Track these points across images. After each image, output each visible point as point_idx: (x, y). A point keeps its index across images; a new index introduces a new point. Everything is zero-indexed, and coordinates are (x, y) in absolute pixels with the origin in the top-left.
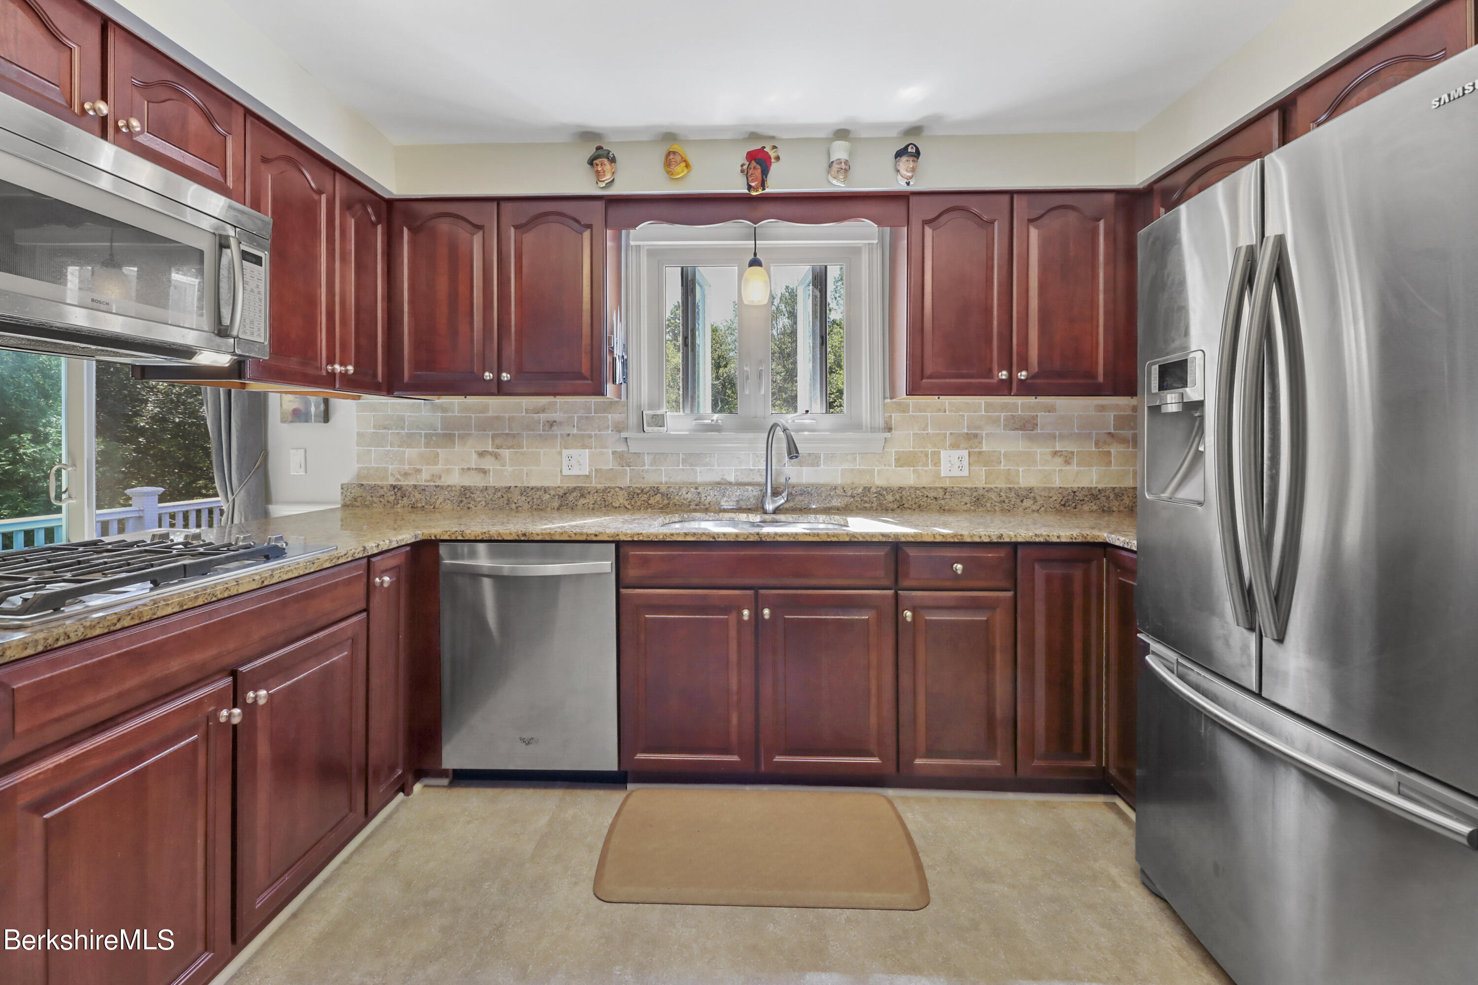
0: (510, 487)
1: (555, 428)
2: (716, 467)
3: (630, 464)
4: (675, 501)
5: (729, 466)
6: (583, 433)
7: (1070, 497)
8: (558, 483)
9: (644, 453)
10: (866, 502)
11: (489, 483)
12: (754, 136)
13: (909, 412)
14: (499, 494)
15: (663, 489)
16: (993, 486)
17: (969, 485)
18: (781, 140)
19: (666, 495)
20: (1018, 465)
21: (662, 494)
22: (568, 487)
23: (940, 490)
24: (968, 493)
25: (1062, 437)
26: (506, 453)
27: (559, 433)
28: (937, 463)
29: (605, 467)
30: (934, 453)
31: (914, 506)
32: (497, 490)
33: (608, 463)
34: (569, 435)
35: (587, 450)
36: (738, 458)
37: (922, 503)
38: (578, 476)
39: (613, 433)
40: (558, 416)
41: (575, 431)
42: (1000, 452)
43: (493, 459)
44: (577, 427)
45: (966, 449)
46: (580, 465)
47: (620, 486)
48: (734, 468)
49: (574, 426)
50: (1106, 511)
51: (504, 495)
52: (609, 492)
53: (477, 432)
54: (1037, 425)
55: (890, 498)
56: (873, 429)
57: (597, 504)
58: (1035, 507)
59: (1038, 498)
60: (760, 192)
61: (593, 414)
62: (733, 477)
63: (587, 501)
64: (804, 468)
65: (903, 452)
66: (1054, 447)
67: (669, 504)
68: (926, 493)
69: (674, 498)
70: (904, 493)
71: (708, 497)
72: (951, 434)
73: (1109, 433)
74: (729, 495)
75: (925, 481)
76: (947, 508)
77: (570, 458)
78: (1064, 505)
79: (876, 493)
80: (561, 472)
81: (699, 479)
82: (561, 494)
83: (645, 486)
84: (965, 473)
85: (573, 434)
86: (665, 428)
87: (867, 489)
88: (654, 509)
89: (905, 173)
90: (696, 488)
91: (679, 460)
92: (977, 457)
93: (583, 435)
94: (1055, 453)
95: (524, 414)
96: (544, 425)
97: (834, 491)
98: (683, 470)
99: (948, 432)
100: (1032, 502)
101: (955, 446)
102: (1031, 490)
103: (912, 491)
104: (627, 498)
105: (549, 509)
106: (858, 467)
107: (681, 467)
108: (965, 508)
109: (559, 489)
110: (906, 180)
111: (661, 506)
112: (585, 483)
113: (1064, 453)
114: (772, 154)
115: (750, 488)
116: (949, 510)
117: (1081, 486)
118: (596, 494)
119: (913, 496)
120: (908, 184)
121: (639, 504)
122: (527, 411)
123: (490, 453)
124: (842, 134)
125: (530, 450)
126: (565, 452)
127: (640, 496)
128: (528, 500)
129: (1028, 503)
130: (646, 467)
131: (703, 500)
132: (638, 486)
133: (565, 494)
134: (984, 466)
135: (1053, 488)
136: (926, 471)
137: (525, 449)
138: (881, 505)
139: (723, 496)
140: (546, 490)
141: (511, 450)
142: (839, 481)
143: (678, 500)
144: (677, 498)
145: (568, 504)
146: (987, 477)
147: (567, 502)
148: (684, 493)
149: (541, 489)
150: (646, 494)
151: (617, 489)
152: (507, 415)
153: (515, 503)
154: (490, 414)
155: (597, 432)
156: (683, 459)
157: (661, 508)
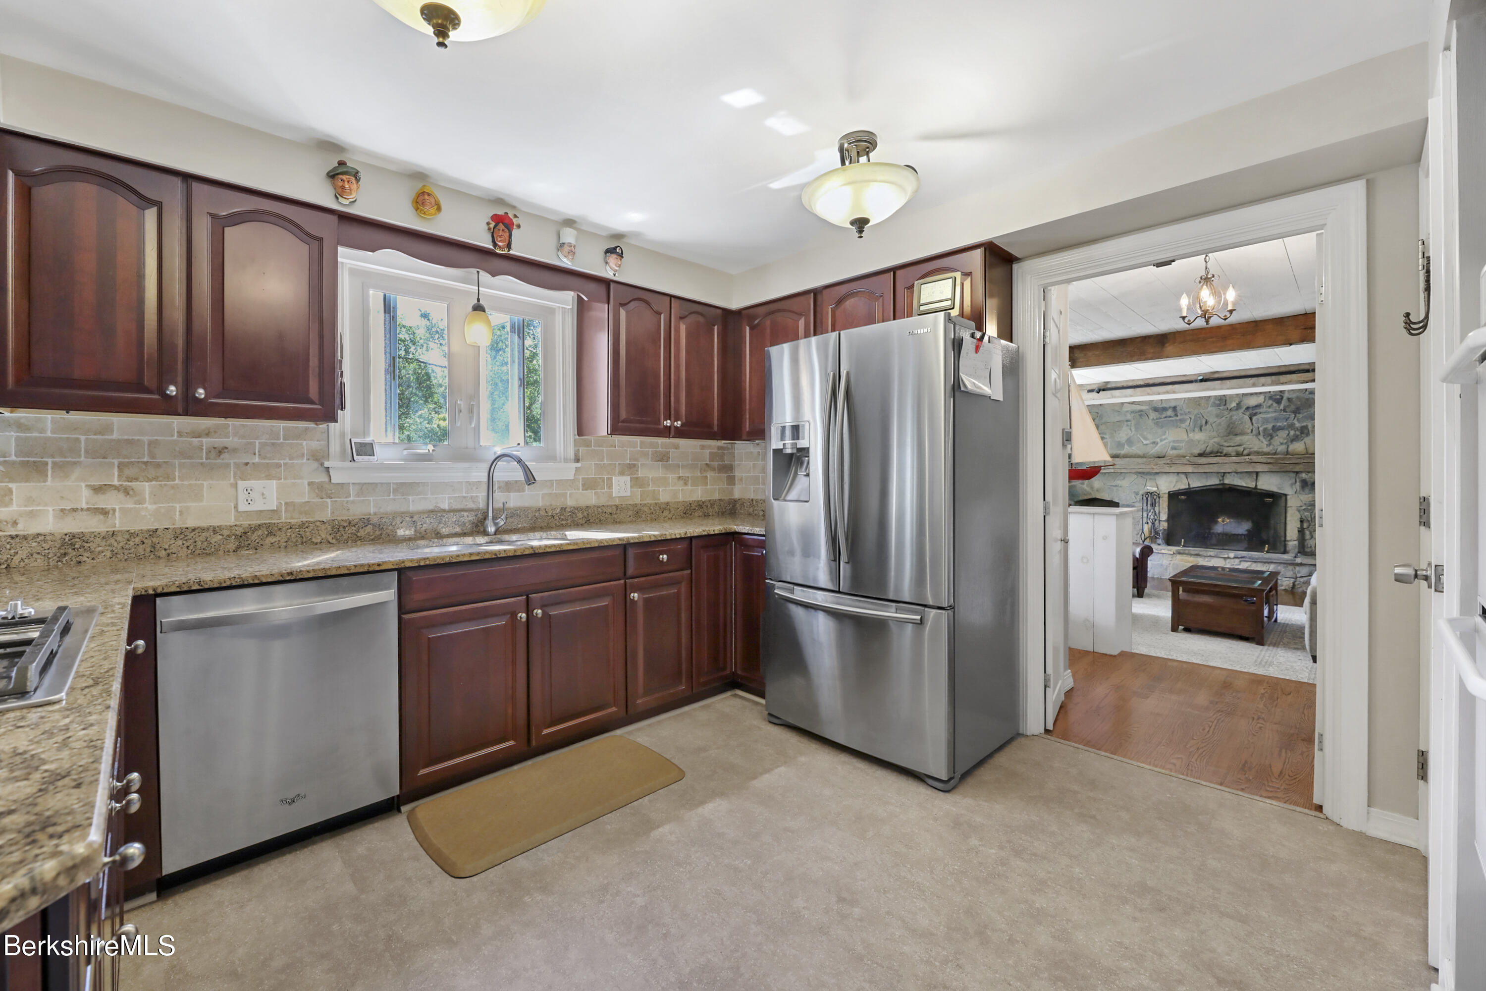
0: (157, 530)
1: (225, 455)
2: (429, 496)
3: (332, 496)
4: (388, 531)
5: (442, 494)
6: (268, 461)
7: (688, 508)
8: (231, 520)
9: (349, 483)
10: (563, 520)
11: (115, 527)
12: (499, 201)
13: (591, 447)
14: (137, 540)
15: (375, 520)
16: (646, 502)
17: (631, 503)
18: (520, 211)
19: (379, 527)
20: (659, 487)
21: (374, 525)
22: (249, 525)
23: (613, 507)
24: (631, 508)
25: (683, 467)
26: (146, 488)
27: (232, 462)
28: (610, 486)
29: (298, 500)
30: (608, 479)
31: (597, 520)
32: (132, 535)
33: (302, 494)
34: (247, 464)
35: (275, 481)
36: (452, 486)
37: (602, 518)
38: (261, 511)
39: (309, 461)
40: (231, 441)
41: (257, 460)
42: (649, 477)
43: (121, 496)
44: (260, 455)
45: (629, 475)
46: (265, 498)
47: (321, 519)
48: (447, 496)
49: (255, 454)
50: (706, 516)
51: (146, 541)
52: (307, 527)
53: (90, 460)
54: (669, 458)
55: (580, 515)
56: (566, 460)
57: (292, 541)
58: (670, 516)
59: (672, 510)
60: (506, 252)
61: (282, 440)
62: (447, 505)
63: (278, 538)
64: (512, 494)
65: (588, 478)
66: (679, 474)
67: (381, 534)
68: (605, 510)
69: (386, 529)
70: (590, 510)
71: (424, 525)
72: (619, 464)
73: (707, 464)
74: (445, 522)
75: (603, 501)
76: (618, 520)
77: (249, 491)
78: (685, 513)
79: (570, 512)
80: (236, 507)
81: (412, 508)
82: (239, 533)
83: (354, 518)
84: (629, 494)
85: (253, 463)
86: (375, 457)
87: (563, 509)
88: (365, 541)
89: (614, 266)
90: (412, 517)
91: (390, 489)
92: (637, 482)
93: (267, 463)
94: (679, 477)
95: (175, 437)
96: (209, 452)
97: (538, 512)
98: (394, 500)
99: (617, 463)
100: (668, 512)
101: (622, 473)
102: (667, 504)
103: (595, 509)
104: (331, 532)
105: (221, 553)
106: (555, 491)
107: (392, 497)
108: (629, 519)
109: (236, 528)
110: (613, 272)
111: (372, 537)
112: (271, 518)
113: (684, 478)
114: (515, 221)
115: (466, 514)
116: (620, 522)
117: (694, 500)
118: (290, 530)
119: (596, 512)
120: (615, 275)
121: (345, 537)
122: (180, 434)
123: (117, 488)
124: (569, 222)
125: (186, 483)
126: (242, 484)
127: (347, 529)
128: (188, 544)
129: (666, 513)
130: (351, 499)
131: (418, 528)
132: (344, 518)
133: (245, 533)
134: (640, 488)
135: (679, 502)
136: (603, 493)
137: (177, 481)
138: (573, 521)
139: (440, 523)
140: (215, 530)
141: (154, 483)
142: (540, 504)
143: (391, 530)
144: (391, 528)
145: (249, 544)
146: (641, 496)
147: (249, 542)
148: (398, 522)
149: (208, 529)
150: (354, 526)
151: (318, 524)
152: (146, 439)
153: (165, 550)
154: (115, 436)
155: (287, 461)
156: (394, 489)
157: (373, 540)
